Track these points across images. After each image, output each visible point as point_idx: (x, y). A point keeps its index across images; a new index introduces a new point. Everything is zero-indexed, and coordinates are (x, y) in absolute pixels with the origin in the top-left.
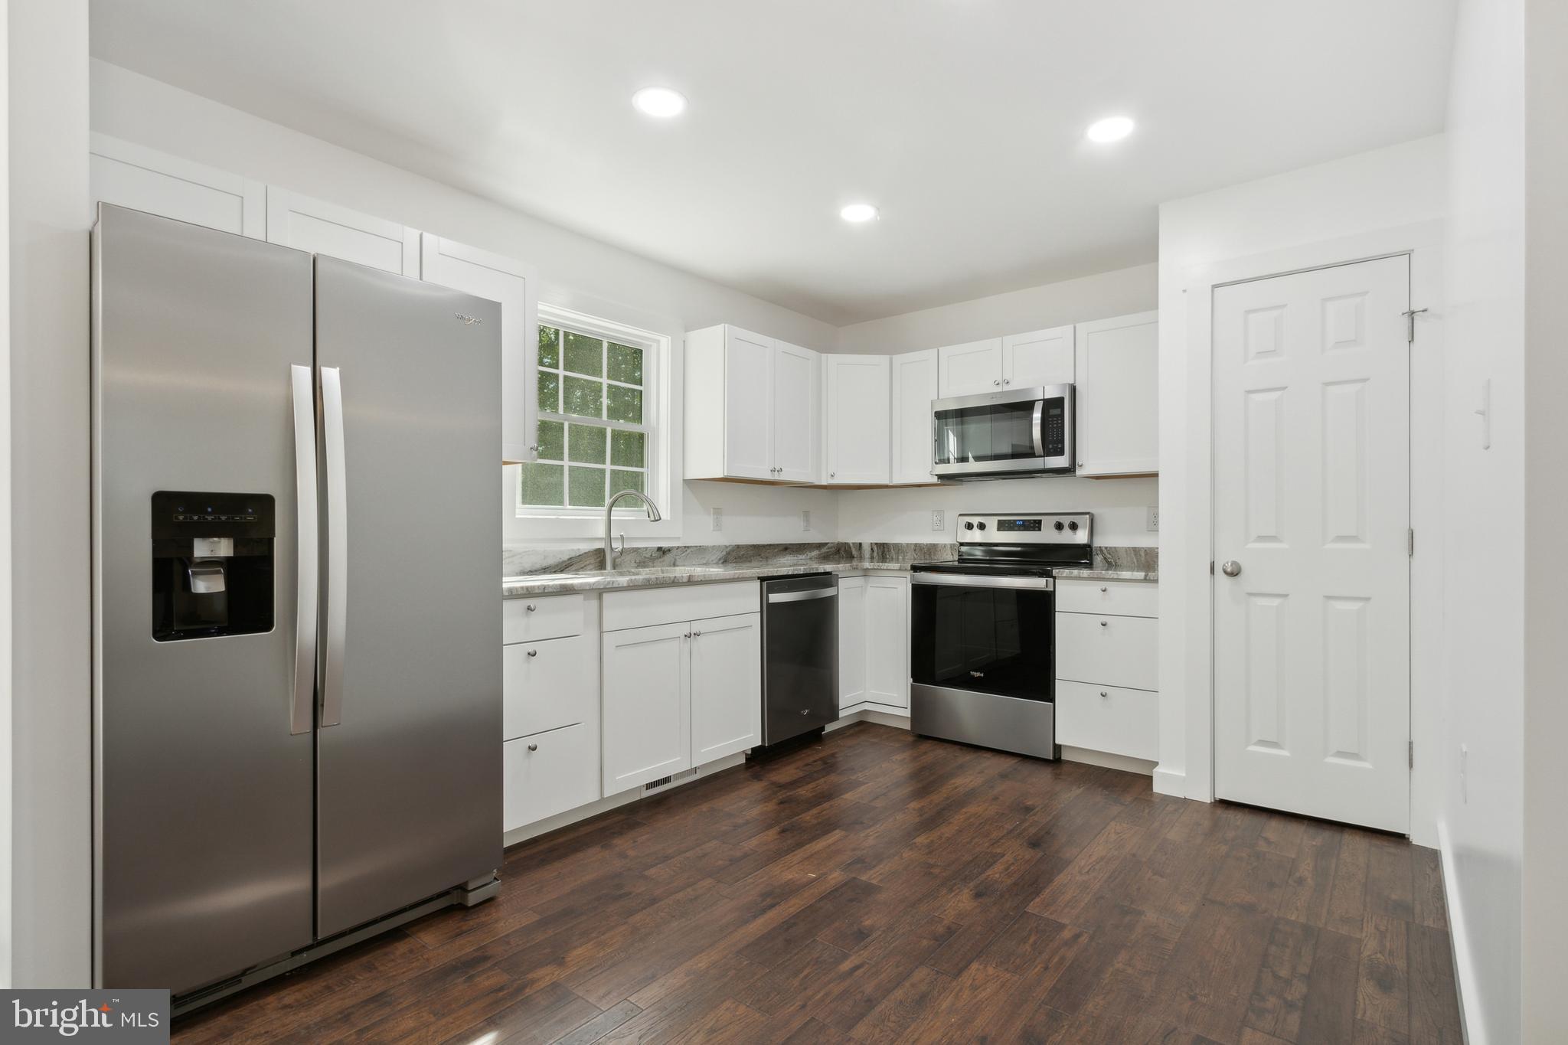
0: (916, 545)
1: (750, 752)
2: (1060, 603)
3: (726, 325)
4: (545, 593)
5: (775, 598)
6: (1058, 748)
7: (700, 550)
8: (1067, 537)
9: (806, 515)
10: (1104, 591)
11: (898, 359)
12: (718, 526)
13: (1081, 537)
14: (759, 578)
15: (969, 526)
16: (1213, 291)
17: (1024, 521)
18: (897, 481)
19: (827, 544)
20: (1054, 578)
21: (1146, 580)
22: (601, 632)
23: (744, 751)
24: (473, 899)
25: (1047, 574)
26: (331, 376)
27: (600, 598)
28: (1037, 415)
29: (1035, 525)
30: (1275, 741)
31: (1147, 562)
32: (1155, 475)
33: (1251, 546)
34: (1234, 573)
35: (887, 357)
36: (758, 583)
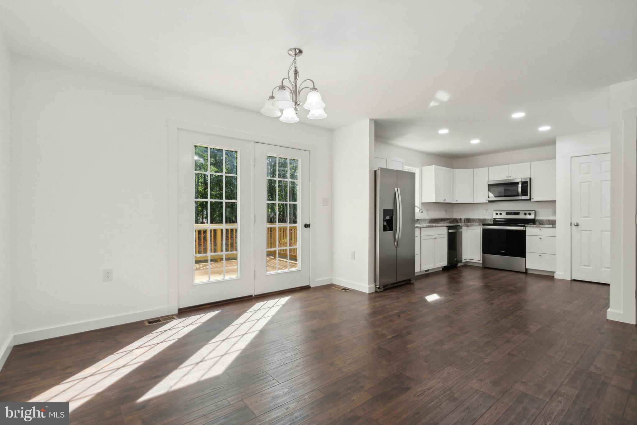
0: (479, 219)
1: (443, 267)
2: (527, 233)
3: (435, 166)
5: (450, 231)
6: (526, 269)
7: (424, 220)
8: (528, 217)
9: (446, 211)
10: (540, 230)
11: (475, 170)
13: (532, 217)
14: (446, 226)
15: (497, 214)
16: (571, 158)
17: (514, 213)
18: (474, 202)
19: (451, 219)
20: (526, 227)
21: (552, 227)
22: (421, 236)
23: (442, 267)
24: (411, 282)
25: (524, 226)
26: (399, 189)
27: (420, 229)
28: (520, 186)
29: (518, 214)
30: (588, 264)
31: (553, 223)
32: (556, 201)
33: (581, 219)
34: (577, 225)
35: (472, 169)
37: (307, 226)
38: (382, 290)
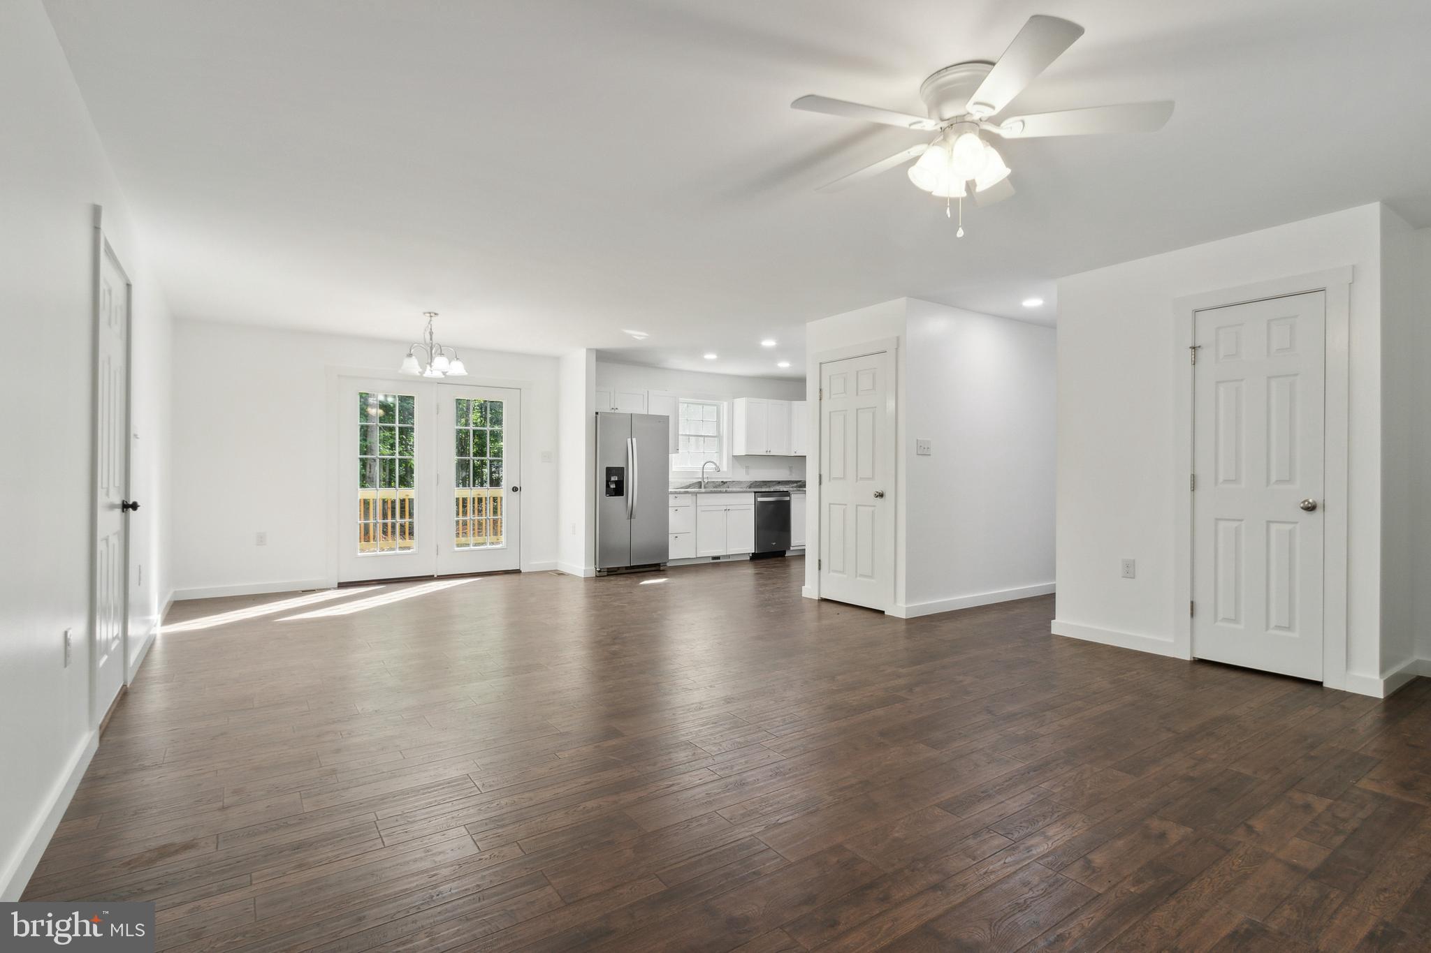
1: (751, 555)
3: (746, 398)
4: (680, 493)
5: (760, 499)
7: (739, 483)
12: (747, 473)
14: (755, 492)
19: (789, 480)
22: (696, 506)
24: (662, 568)
26: (634, 440)
27: (698, 495)
36: (754, 494)
37: (515, 489)
38: (606, 574)
